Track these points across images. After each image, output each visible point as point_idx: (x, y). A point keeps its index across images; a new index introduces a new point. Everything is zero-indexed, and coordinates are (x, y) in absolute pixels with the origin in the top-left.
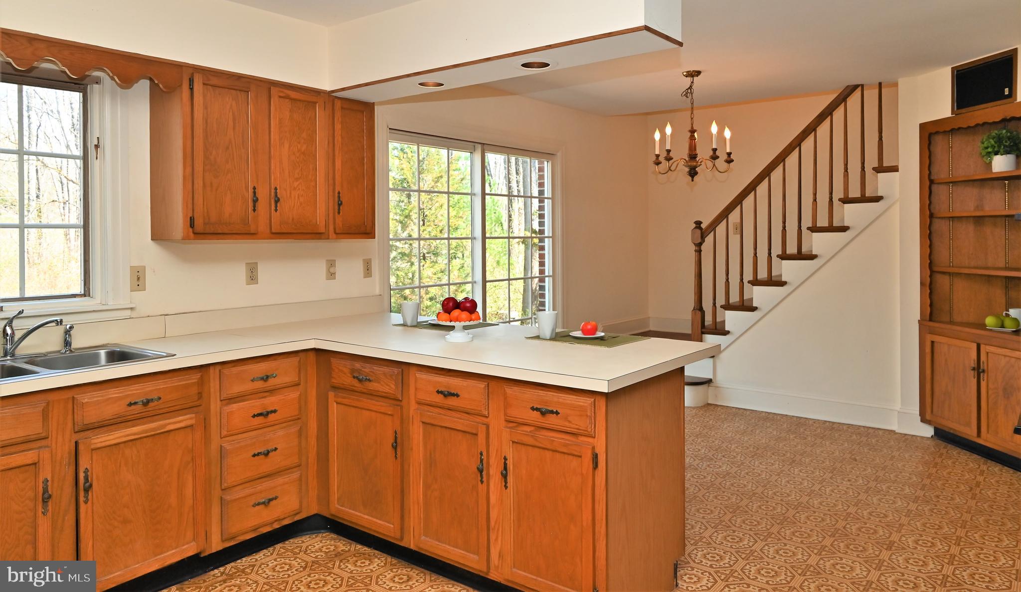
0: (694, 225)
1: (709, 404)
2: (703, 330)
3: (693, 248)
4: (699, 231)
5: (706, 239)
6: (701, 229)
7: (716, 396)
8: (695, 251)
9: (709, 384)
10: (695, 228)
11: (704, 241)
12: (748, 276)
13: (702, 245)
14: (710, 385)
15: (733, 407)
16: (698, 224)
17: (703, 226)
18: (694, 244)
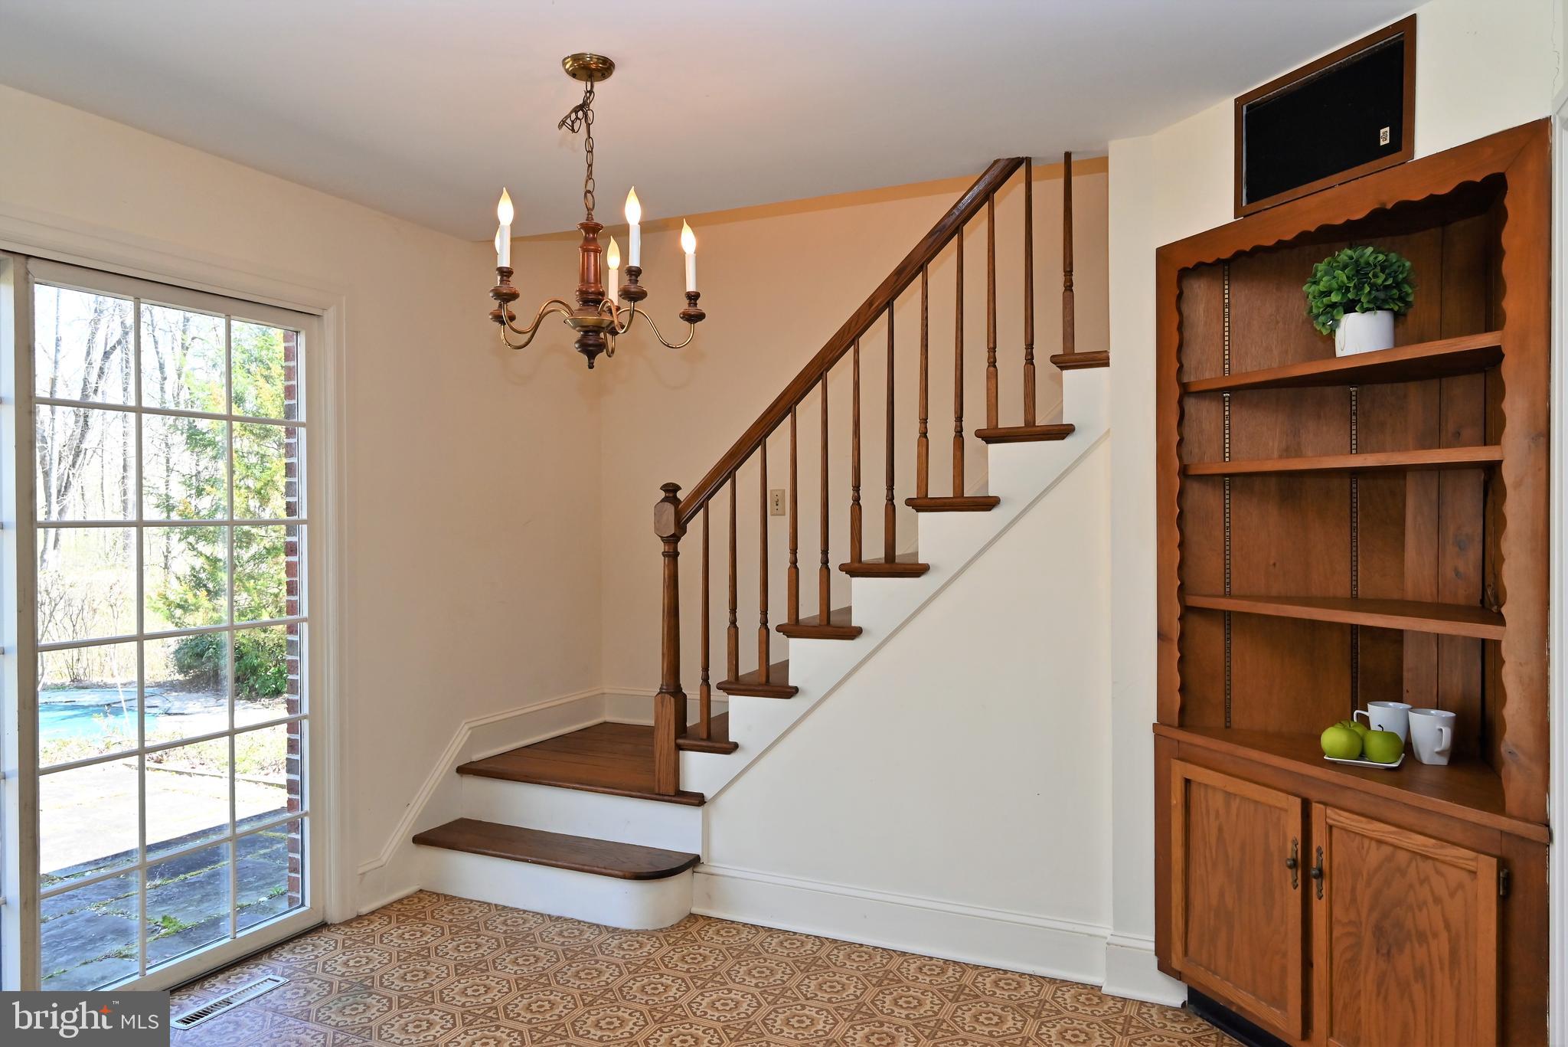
0: (662, 494)
1: (693, 917)
2: (680, 741)
3: (661, 546)
4: (670, 508)
5: (689, 525)
6: (675, 501)
7: (709, 897)
8: (665, 554)
9: (694, 867)
10: (663, 501)
11: (685, 532)
12: (779, 615)
13: (679, 539)
14: (695, 870)
15: (745, 925)
16: (671, 490)
17: (682, 495)
18: (661, 537)
